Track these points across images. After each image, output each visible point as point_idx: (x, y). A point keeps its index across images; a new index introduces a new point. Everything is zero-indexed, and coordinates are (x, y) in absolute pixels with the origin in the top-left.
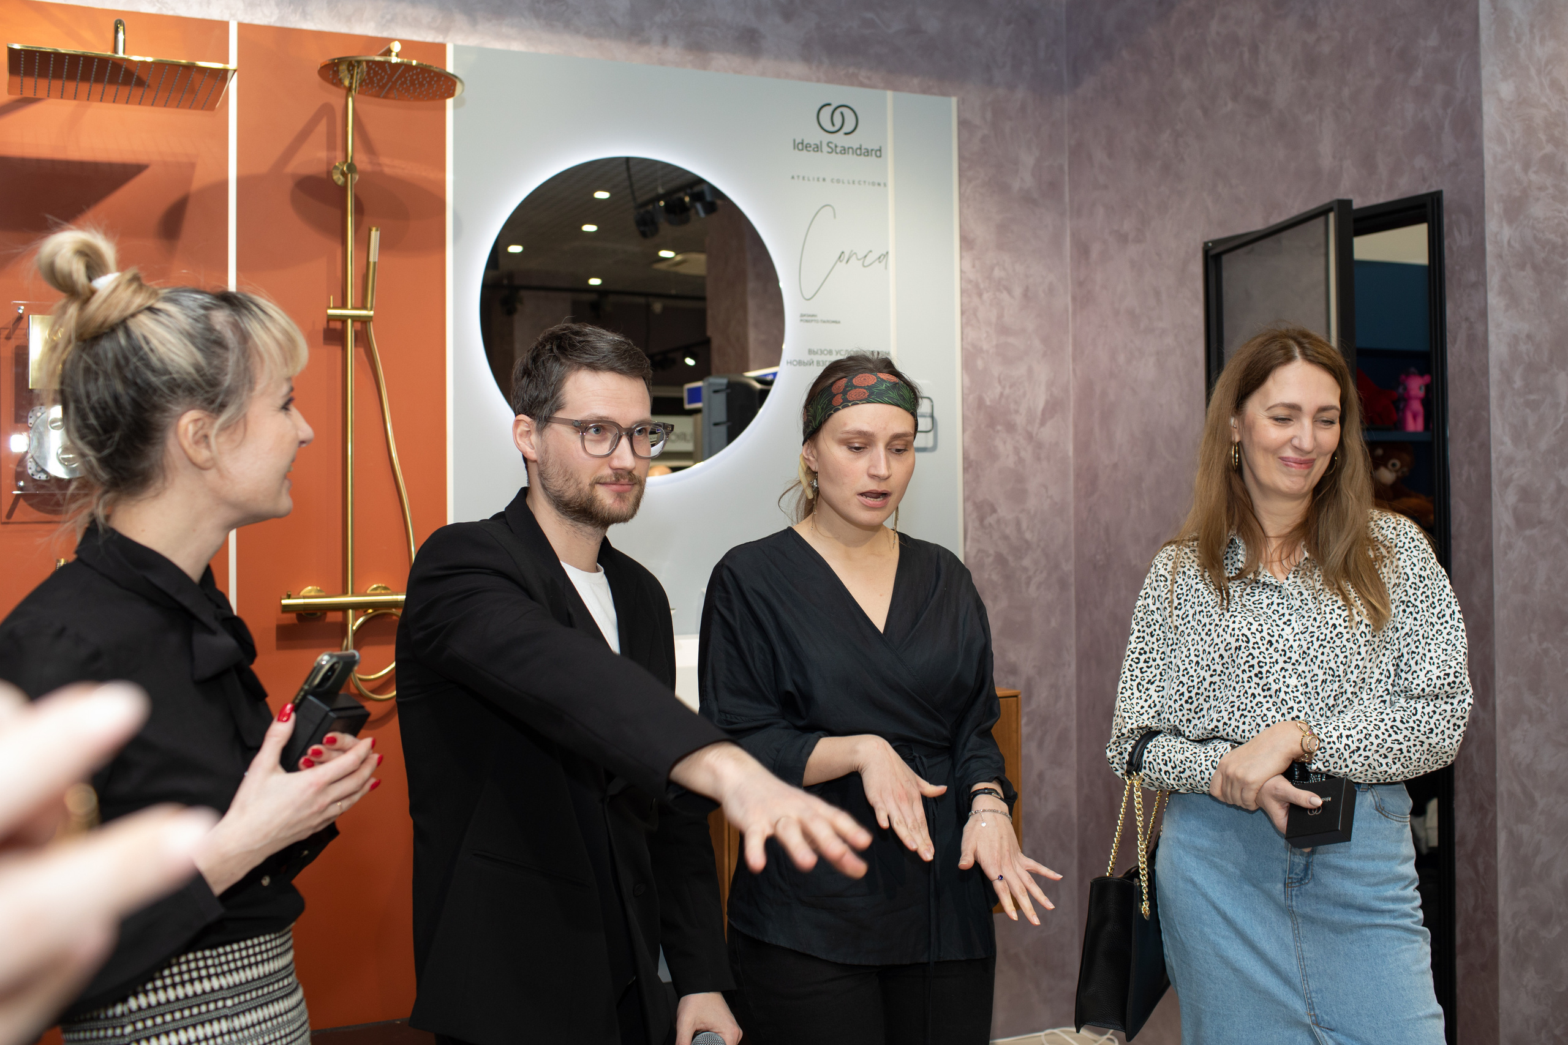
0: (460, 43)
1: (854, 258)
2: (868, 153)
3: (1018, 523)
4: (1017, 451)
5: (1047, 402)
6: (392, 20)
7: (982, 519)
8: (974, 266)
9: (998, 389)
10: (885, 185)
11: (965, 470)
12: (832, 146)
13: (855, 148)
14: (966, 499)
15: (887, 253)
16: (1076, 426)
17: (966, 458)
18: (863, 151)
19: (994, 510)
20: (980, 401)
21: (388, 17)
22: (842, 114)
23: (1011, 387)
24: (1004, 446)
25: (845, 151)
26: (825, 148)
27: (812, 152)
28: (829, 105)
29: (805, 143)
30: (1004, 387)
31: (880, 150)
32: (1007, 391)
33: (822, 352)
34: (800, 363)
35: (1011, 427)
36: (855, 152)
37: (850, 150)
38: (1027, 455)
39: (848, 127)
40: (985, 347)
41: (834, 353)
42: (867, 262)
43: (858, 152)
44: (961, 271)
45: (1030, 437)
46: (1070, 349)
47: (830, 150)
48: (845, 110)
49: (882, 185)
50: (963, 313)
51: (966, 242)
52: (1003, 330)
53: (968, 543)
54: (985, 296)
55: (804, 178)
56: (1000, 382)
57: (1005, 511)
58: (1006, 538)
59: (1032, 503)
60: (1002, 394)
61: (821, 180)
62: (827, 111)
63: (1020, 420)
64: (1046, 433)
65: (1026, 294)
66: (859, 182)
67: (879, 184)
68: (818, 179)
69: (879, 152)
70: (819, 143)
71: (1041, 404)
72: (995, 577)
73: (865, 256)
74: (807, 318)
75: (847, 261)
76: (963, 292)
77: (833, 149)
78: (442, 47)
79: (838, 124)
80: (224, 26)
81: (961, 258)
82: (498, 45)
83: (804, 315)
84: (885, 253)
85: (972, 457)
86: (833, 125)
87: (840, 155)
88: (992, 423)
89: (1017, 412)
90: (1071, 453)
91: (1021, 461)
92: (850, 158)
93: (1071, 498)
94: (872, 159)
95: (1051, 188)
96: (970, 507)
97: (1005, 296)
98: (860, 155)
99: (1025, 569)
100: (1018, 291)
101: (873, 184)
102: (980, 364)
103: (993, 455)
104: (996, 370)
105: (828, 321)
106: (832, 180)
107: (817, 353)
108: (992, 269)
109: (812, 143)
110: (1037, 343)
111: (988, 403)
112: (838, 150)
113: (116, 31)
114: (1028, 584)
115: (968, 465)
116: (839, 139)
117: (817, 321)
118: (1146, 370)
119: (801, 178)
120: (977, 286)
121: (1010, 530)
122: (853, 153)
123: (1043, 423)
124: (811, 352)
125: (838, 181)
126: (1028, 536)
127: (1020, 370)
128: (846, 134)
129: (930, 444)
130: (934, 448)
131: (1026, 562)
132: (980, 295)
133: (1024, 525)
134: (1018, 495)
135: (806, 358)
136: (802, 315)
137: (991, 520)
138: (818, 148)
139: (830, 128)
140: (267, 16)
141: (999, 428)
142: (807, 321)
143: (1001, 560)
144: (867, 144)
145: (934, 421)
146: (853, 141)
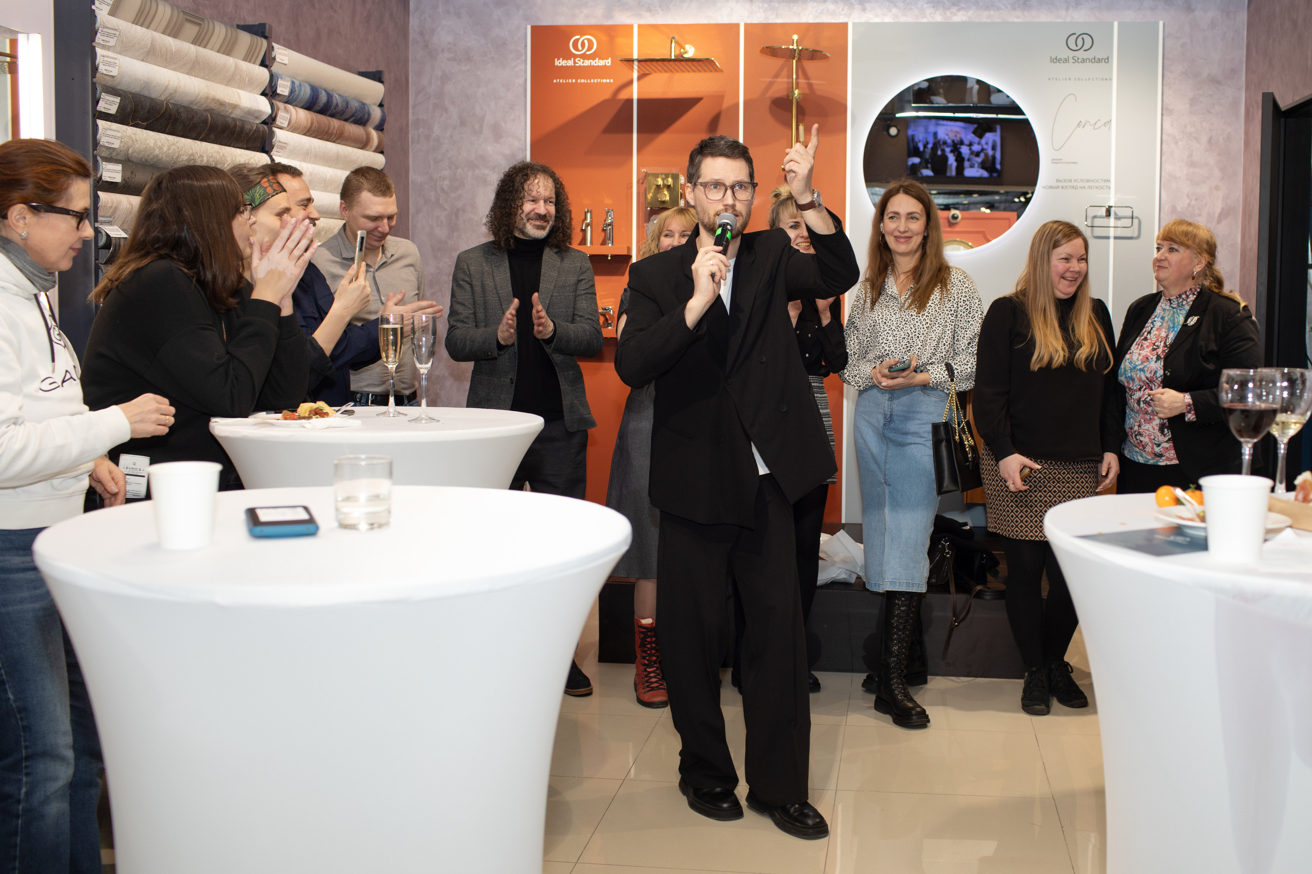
0: (856, 21)
1: (1088, 124)
2: (1099, 61)
5: (1223, 209)
6: (821, 13)
8: (1172, 126)
9: (1187, 201)
10: (1110, 79)
12: (1076, 59)
13: (1090, 59)
15: (1111, 120)
16: (1242, 224)
18: (1096, 60)
20: (1173, 209)
21: (819, 11)
22: (1083, 38)
23: (1196, 200)
25: (1084, 61)
26: (1071, 60)
27: (1063, 64)
28: (1075, 34)
29: (1058, 58)
30: (1191, 200)
31: (1108, 59)
32: (1193, 203)
33: (1065, 181)
34: (1051, 187)
36: (1090, 61)
37: (1088, 60)
39: (1085, 47)
40: (1179, 174)
41: (1073, 181)
42: (1097, 126)
43: (1093, 61)
47: (1074, 61)
48: (1084, 36)
49: (1108, 79)
50: (1162, 156)
51: (1166, 111)
52: (1192, 164)
54: (1180, 143)
55: (1056, 79)
56: (1188, 197)
60: (1189, 204)
61: (1068, 79)
62: (1073, 38)
64: (1221, 229)
65: (1210, 141)
66: (1093, 80)
67: (1106, 79)
68: (1066, 79)
69: (1107, 60)
70: (1067, 58)
71: (1218, 211)
73: (1096, 123)
74: (1056, 161)
75: (1084, 127)
76: (1162, 141)
77: (1076, 60)
78: (845, 26)
79: (1080, 46)
80: (737, 25)
81: (1162, 120)
82: (877, 20)
83: (1054, 160)
84: (1109, 120)
86: (1077, 46)
87: (1081, 64)
89: (1200, 215)
90: (1239, 241)
92: (1088, 65)
94: (1102, 65)
97: (1194, 143)
98: (1095, 62)
100: (1204, 140)
101: (1103, 79)
102: (1173, 185)
104: (1186, 189)
105: (1069, 163)
106: (1075, 79)
107: (1062, 181)
108: (1186, 127)
109: (1062, 58)
110: (1217, 173)
111: (1180, 210)
112: (1080, 61)
113: (671, 43)
116: (1081, 54)
117: (1062, 163)
119: (1055, 79)
120: (1173, 137)
123: (1219, 222)
124: (1058, 181)
125: (1079, 79)
127: (1206, 189)
128: (1085, 51)
129: (1136, 235)
130: (1138, 237)
132: (1176, 143)
135: (1055, 184)
136: (1053, 160)
138: (1066, 61)
139: (1074, 47)
140: (759, 16)
142: (1056, 163)
144: (1099, 56)
145: (1136, 221)
146: (1089, 55)
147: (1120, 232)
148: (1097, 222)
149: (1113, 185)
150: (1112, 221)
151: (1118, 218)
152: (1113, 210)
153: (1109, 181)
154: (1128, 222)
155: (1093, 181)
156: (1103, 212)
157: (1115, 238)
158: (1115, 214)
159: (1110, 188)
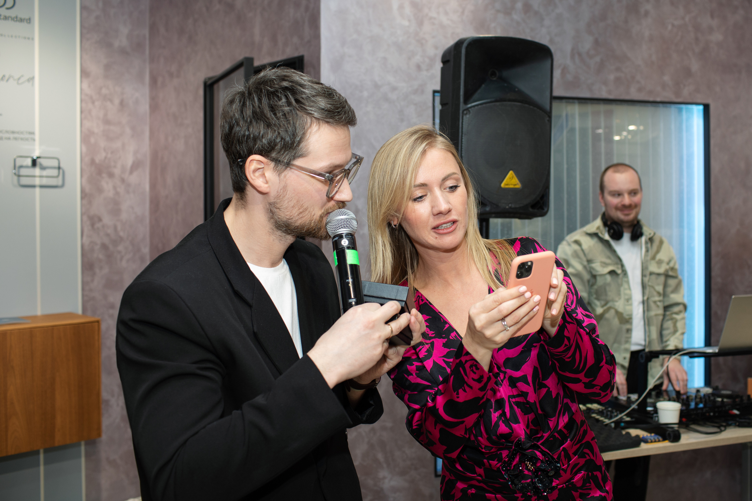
1: (11, 79)
2: (21, 20)
3: (115, 228)
4: (115, 188)
5: (134, 162)
7: (93, 225)
8: (89, 87)
9: (103, 155)
10: (33, 39)
11: (82, 198)
13: (12, 17)
14: (82, 215)
15: (34, 77)
17: (83, 191)
18: (18, 19)
19: (100, 220)
20: (93, 161)
23: (112, 153)
24: (107, 185)
25: (6, 18)
30: (107, 153)
31: (30, 19)
32: (109, 155)
35: (111, 175)
36: (13, 19)
37: (10, 18)
38: (121, 190)
39: (9, 5)
40: (96, 130)
42: (20, 81)
43: (15, 19)
44: (81, 90)
45: (123, 180)
46: (147, 134)
49: (31, 39)
50: (82, 112)
51: (84, 73)
52: (107, 122)
53: (85, 238)
54: (97, 103)
56: (105, 150)
57: (107, 220)
58: (108, 235)
59: (124, 216)
60: (106, 158)
63: (117, 171)
64: (133, 179)
65: (121, 103)
66: (16, 37)
67: (29, 39)
69: (29, 21)
71: (130, 163)
72: (101, 256)
73: (19, 79)
75: (7, 80)
76: (82, 101)
81: (81, 82)
84: (32, 77)
85: (87, 190)
87: (3, 21)
88: (100, 172)
89: (115, 167)
90: (147, 189)
91: (117, 193)
92: (10, 23)
93: (147, 213)
94: (25, 24)
95: (138, 47)
96: (85, 218)
97: (108, 104)
98: (17, 21)
99: (119, 252)
100: (117, 102)
101: (25, 38)
102: (92, 140)
103: (100, 190)
104: (102, 143)
108: (101, 88)
110: (128, 130)
111: (97, 161)
112: (2, 18)
114: (121, 259)
115: (84, 195)
116: (4, 12)
118: (180, 146)
120: (91, 98)
121: (110, 231)
122: (11, 20)
123: (131, 173)
126: (121, 234)
127: (117, 144)
128: (7, 8)
129: (60, 183)
130: (63, 186)
131: (120, 248)
132: (93, 103)
133: (119, 228)
134: (116, 211)
137: (98, 225)
141: (104, 175)
143: (104, 247)
144: (21, 15)
145: (61, 171)
146: (12, 13)
147: (45, 181)
148: (23, 172)
149: (37, 137)
150: (37, 171)
151: (43, 168)
152: (39, 161)
153: (33, 133)
154: (55, 172)
155: (18, 133)
156: (29, 162)
157: (42, 187)
158: (41, 165)
159: (34, 140)
